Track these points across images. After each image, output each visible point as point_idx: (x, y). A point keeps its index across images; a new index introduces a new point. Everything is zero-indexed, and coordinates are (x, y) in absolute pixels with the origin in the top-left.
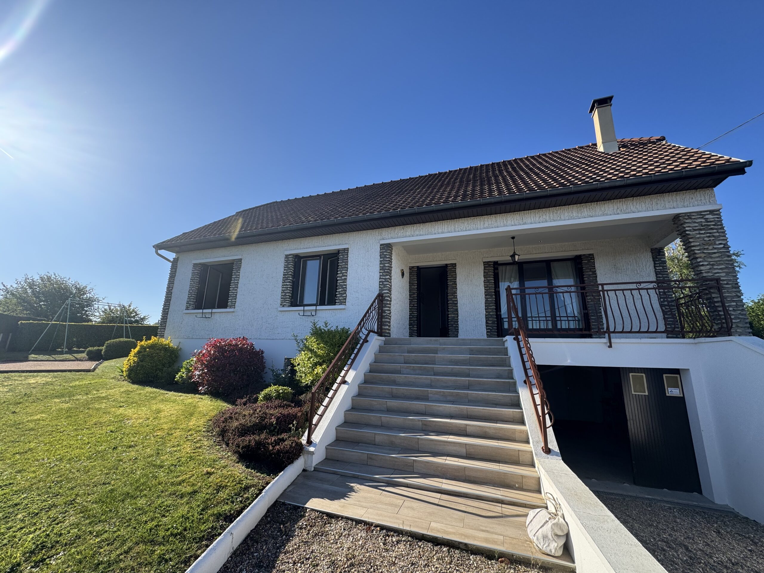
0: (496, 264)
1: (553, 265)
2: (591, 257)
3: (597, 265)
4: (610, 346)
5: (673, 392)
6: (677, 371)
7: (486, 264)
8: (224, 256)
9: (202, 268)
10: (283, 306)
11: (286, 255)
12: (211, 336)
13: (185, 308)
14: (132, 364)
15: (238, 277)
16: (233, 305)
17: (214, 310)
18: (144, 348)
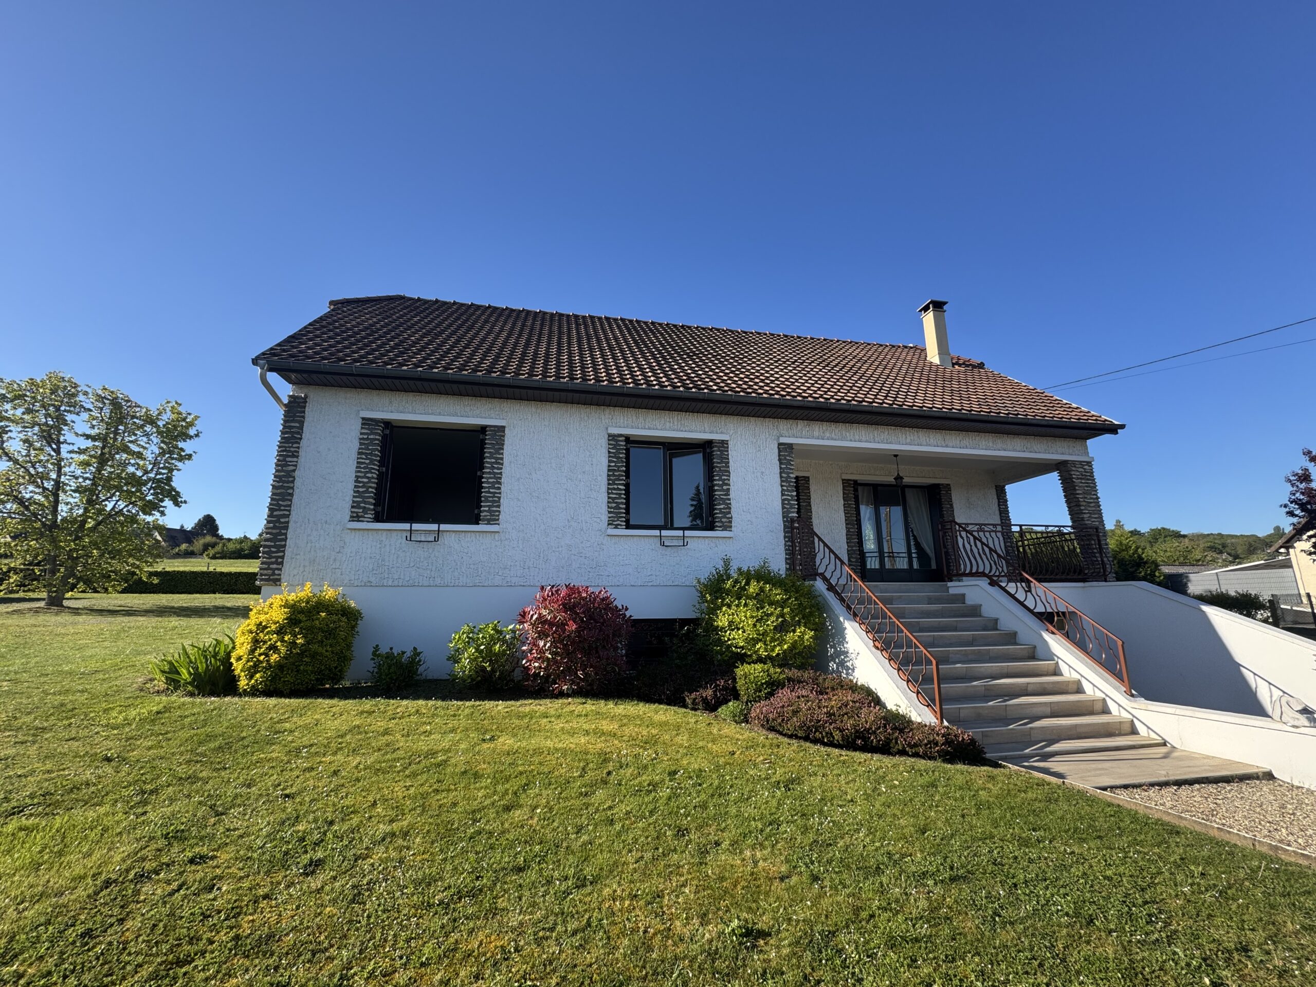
0: (856, 482)
2: (947, 488)
3: (953, 498)
7: (845, 482)
8: (456, 415)
9: (387, 432)
10: (616, 527)
11: (610, 435)
12: (438, 581)
13: (348, 518)
14: (283, 650)
15: (499, 462)
16: (493, 519)
17: (443, 527)
18: (302, 611)
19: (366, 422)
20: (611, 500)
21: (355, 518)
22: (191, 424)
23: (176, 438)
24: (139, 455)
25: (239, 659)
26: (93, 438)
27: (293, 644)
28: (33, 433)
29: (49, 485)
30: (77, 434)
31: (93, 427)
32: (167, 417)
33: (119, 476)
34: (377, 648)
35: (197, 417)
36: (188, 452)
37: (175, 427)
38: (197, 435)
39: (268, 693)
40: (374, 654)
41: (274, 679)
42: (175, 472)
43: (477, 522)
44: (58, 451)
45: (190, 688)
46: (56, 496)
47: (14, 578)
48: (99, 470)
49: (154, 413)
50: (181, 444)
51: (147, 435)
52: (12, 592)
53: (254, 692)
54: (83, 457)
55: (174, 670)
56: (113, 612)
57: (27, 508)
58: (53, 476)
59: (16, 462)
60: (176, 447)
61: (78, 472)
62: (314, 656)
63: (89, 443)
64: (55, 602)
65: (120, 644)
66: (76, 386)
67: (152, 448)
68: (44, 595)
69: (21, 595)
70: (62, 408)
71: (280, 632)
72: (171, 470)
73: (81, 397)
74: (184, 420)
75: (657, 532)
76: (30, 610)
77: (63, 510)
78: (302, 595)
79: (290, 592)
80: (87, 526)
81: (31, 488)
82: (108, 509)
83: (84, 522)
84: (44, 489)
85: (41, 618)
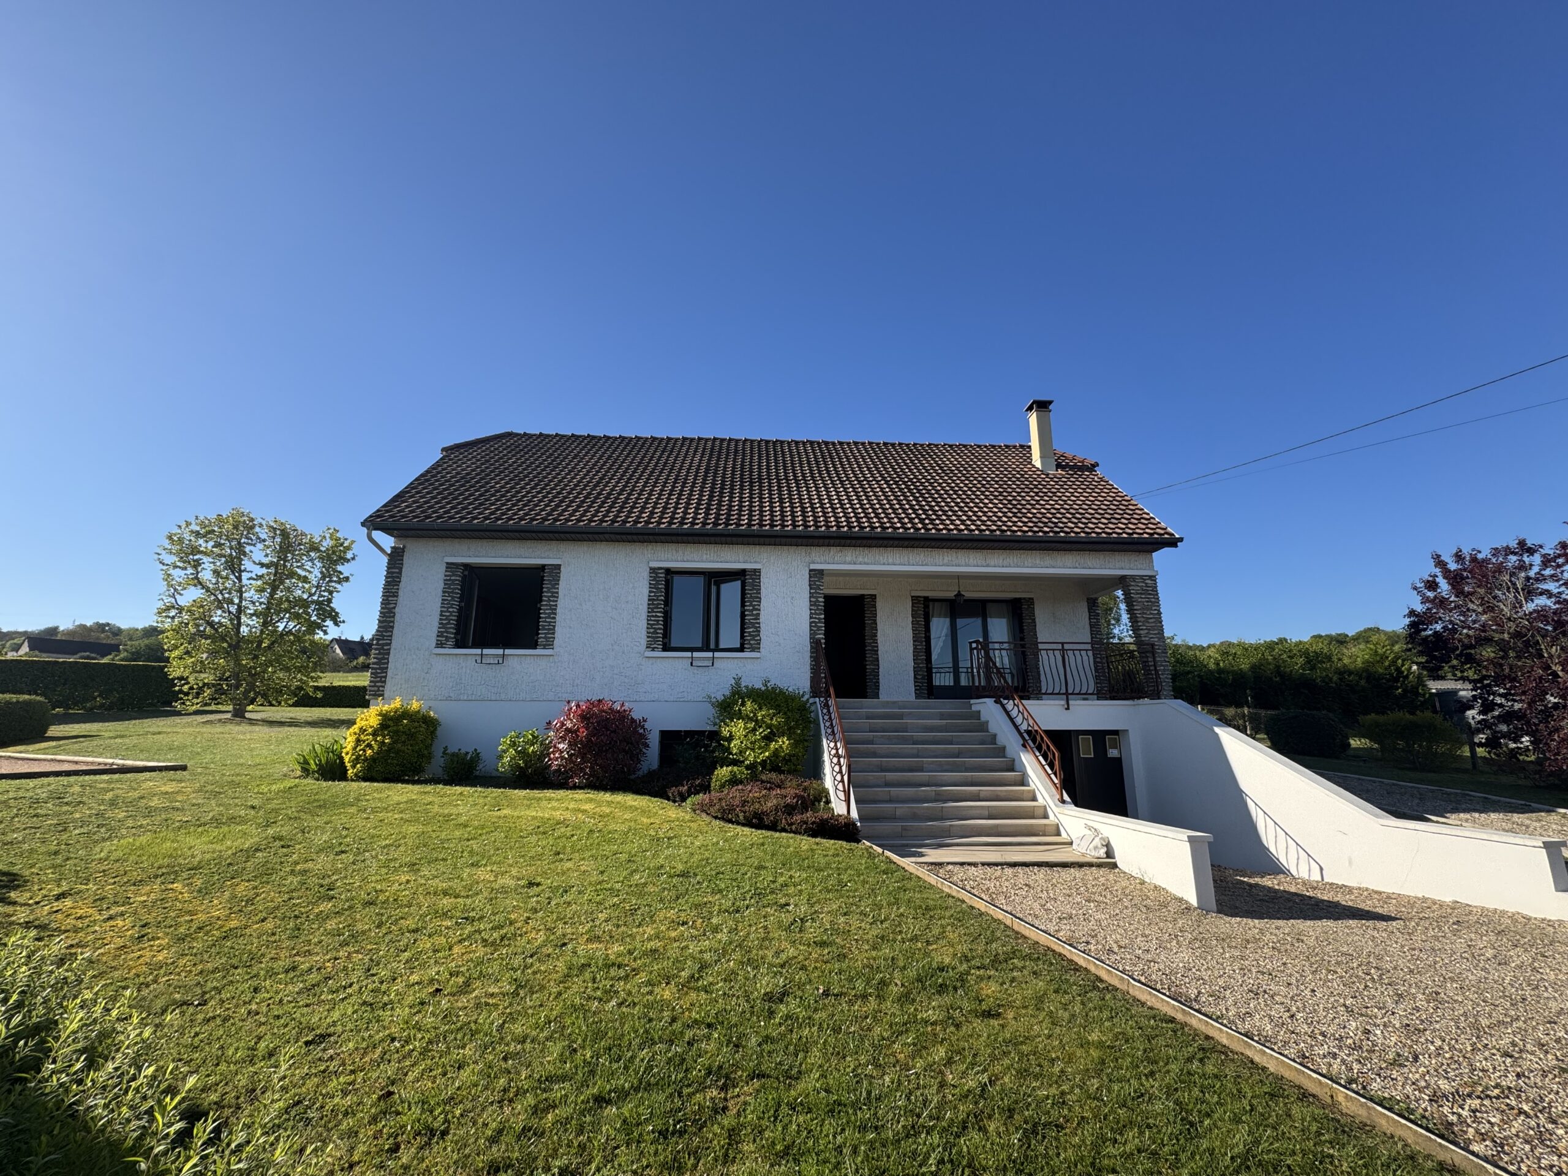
0: (927, 599)
1: (989, 605)
2: (1031, 601)
3: (1037, 612)
4: (1068, 709)
5: (1113, 753)
6: (1116, 732)
7: (915, 599)
8: (520, 557)
9: (466, 573)
10: (653, 650)
11: (651, 569)
12: (503, 697)
13: (434, 645)
14: (376, 747)
15: (555, 595)
16: (549, 644)
17: (507, 651)
18: (391, 719)
19: (450, 566)
20: (650, 626)
21: (440, 645)
22: (348, 548)
23: (336, 563)
24: (305, 580)
25: (347, 754)
26: (267, 566)
27: (383, 743)
28: (220, 563)
29: (233, 609)
30: (254, 562)
31: (267, 555)
32: (327, 543)
33: (288, 600)
34: (446, 748)
35: (353, 542)
36: (345, 575)
37: (334, 552)
38: (353, 559)
39: (365, 779)
40: (444, 753)
41: (369, 768)
42: (335, 594)
43: (535, 647)
44: (239, 579)
45: (316, 775)
46: (239, 619)
47: (207, 692)
48: (272, 595)
49: (317, 539)
50: (339, 568)
51: (312, 560)
52: (206, 705)
53: (358, 778)
54: (259, 583)
55: (306, 762)
56: (281, 724)
57: (216, 630)
58: (236, 601)
59: (208, 590)
60: (335, 571)
61: (255, 598)
62: (398, 752)
63: (264, 571)
64: (239, 714)
65: (282, 747)
66: (252, 520)
67: (314, 571)
68: (230, 708)
69: (213, 707)
70: (243, 540)
71: (375, 734)
72: (331, 593)
73: (257, 529)
74: (342, 545)
75: (689, 654)
76: (220, 720)
77: (244, 630)
78: (392, 706)
79: (383, 705)
80: (264, 645)
81: (219, 612)
82: (280, 629)
83: (260, 642)
84: (230, 612)
85: (229, 727)
